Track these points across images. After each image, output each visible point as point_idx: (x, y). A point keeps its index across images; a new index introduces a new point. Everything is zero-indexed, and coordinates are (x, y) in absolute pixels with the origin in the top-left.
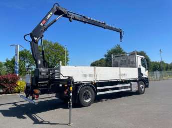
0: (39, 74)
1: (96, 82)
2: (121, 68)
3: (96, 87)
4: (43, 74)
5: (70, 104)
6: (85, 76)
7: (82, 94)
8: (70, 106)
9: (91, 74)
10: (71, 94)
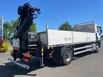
0: (29, 37)
1: (73, 44)
2: (88, 33)
3: (73, 48)
4: (32, 37)
5: (42, 61)
6: (66, 39)
7: (64, 55)
8: (42, 63)
9: (70, 37)
10: (42, 54)
